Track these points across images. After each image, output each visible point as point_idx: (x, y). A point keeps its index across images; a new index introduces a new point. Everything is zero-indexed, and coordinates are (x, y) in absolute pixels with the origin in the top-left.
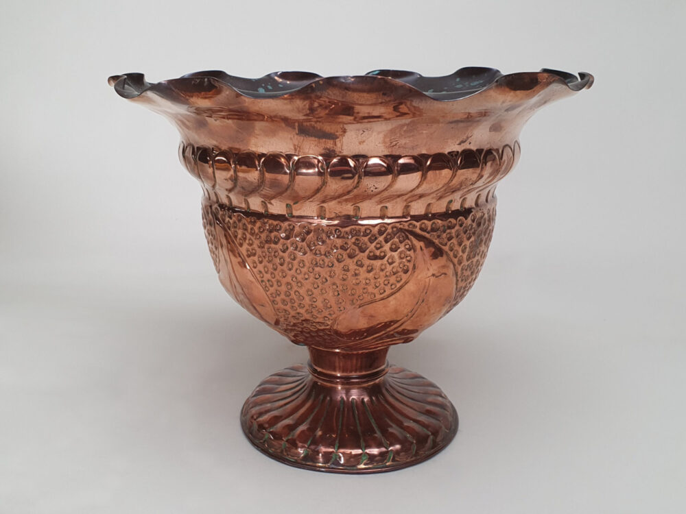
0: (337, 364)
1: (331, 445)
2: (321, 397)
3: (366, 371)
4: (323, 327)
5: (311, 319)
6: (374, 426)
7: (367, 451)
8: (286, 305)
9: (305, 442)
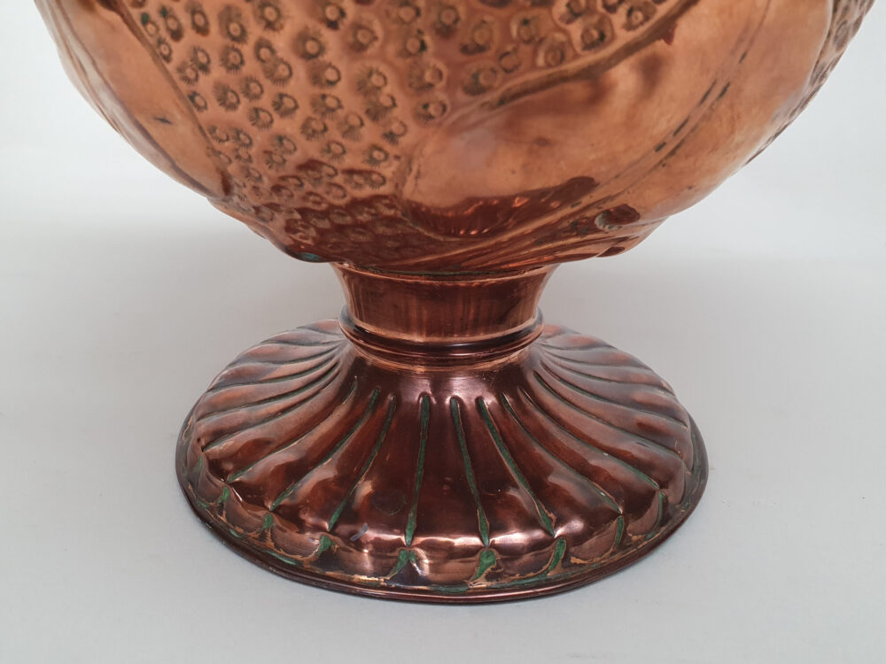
0: (414, 315)
1: (396, 525)
2: (372, 395)
3: (486, 332)
4: (367, 191)
5: (325, 159)
6: (510, 467)
7: (499, 539)
8: (233, 107)
9: (325, 515)
